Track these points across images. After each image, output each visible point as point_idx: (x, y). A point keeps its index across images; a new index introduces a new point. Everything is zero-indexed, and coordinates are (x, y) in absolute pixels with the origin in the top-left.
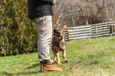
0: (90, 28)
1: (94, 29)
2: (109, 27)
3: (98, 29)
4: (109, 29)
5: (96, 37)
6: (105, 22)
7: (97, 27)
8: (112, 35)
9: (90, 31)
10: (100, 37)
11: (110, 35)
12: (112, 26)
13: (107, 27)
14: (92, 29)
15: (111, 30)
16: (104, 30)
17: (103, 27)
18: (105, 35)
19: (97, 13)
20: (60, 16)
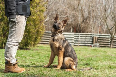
0: (73, 36)
1: (77, 38)
2: (91, 38)
3: (81, 38)
4: (91, 40)
5: (77, 45)
6: (88, 32)
7: (80, 35)
8: (94, 46)
9: (73, 39)
10: (82, 46)
11: (91, 45)
12: (95, 38)
13: (89, 38)
14: (75, 37)
15: (93, 41)
16: (87, 40)
17: (86, 37)
18: (87, 44)
19: (81, 23)
20: (46, 20)
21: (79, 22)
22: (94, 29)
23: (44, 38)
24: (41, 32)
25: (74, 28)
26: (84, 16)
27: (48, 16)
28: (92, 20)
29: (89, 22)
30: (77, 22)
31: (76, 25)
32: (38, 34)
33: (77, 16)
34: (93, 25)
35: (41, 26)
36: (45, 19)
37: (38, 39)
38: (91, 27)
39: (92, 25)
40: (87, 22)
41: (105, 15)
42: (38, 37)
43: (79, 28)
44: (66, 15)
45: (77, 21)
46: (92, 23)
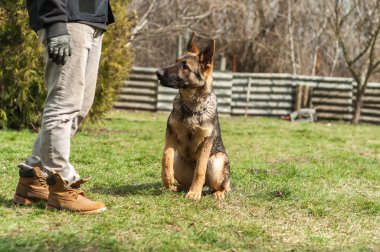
0: (229, 84)
1: (241, 89)
2: (290, 90)
3: (255, 89)
4: (289, 97)
5: (243, 115)
6: (276, 71)
7: (252, 81)
8: (297, 118)
9: (229, 92)
10: (258, 118)
11: (288, 115)
12: (300, 89)
13: (283, 90)
14: (234, 85)
16: (274, 97)
17: (273, 85)
18: (275, 112)
19: (256, 39)
20: (138, 28)
21: (249, 37)
22: (299, 59)
23: (130, 90)
24: (117, 70)
25: (230, 57)
26: (265, 15)
27: (146, 15)
28: (291, 31)
29: (283, 37)
30: (242, 36)
31: (238, 46)
32: (106, 77)
33: (242, 16)
34: (295, 47)
35: (119, 51)
36: (134, 26)
37: (105, 94)
38: (288, 53)
39: (292, 47)
40: (277, 37)
41: (336, 12)
42: (107, 87)
43: (249, 58)
44: (204, 11)
45: (241, 32)
46: (291, 39)
